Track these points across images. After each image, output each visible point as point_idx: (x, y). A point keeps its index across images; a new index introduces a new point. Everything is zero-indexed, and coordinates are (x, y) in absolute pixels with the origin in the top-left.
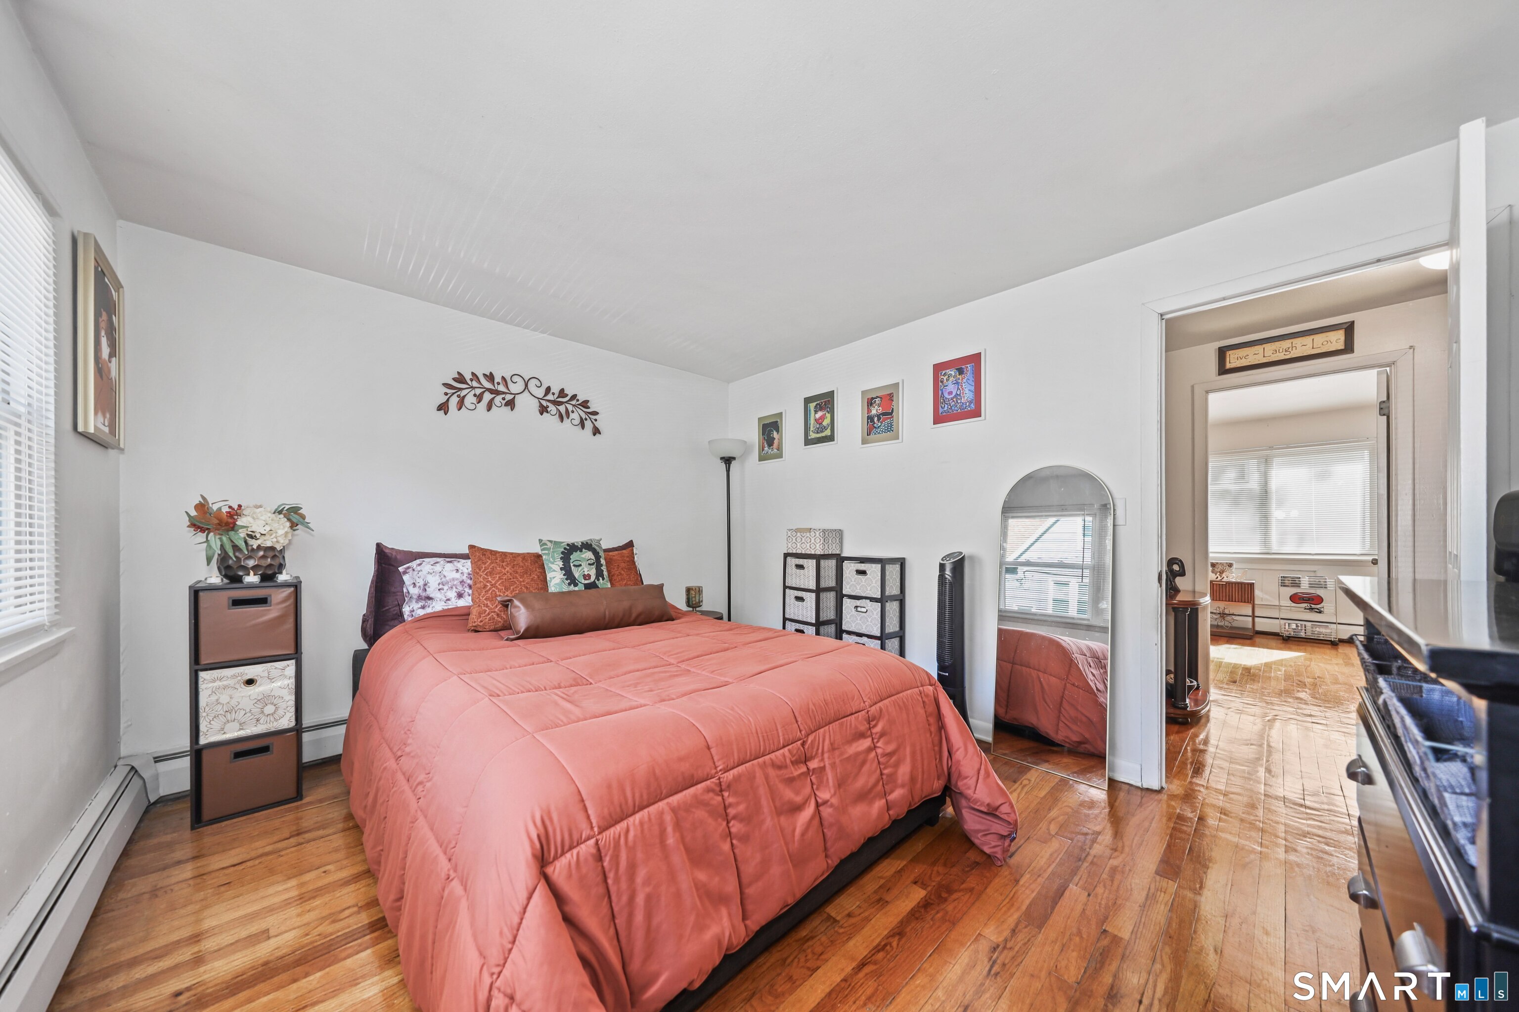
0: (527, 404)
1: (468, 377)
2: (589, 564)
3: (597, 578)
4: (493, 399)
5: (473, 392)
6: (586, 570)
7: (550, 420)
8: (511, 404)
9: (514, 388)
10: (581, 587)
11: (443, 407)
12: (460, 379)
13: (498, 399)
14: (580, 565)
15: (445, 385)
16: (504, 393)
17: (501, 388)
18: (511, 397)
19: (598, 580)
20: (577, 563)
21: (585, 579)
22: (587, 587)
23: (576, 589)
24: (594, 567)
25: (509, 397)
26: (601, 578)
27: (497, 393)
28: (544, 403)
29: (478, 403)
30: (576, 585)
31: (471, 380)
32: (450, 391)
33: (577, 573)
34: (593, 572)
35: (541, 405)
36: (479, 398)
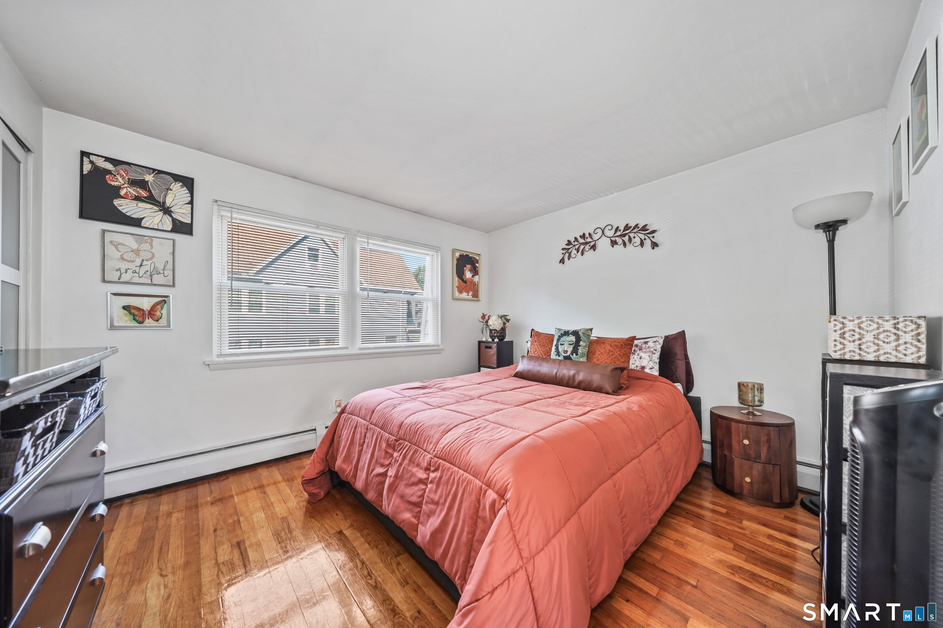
0: (604, 244)
1: (572, 240)
2: (569, 344)
3: (572, 354)
4: (584, 247)
5: (575, 248)
6: (566, 347)
7: (619, 248)
8: (594, 247)
9: (595, 237)
10: (561, 358)
11: (562, 261)
12: (569, 243)
13: (587, 247)
14: (564, 344)
15: (563, 249)
16: (590, 242)
17: (589, 240)
18: (594, 243)
19: (572, 355)
20: (562, 343)
21: (564, 353)
22: (566, 358)
23: (559, 358)
24: (572, 346)
25: (592, 244)
26: (575, 354)
27: (587, 243)
28: (613, 239)
29: (577, 253)
30: (559, 356)
31: (574, 242)
32: (564, 252)
33: (561, 349)
34: (570, 349)
35: (612, 241)
36: (578, 250)
